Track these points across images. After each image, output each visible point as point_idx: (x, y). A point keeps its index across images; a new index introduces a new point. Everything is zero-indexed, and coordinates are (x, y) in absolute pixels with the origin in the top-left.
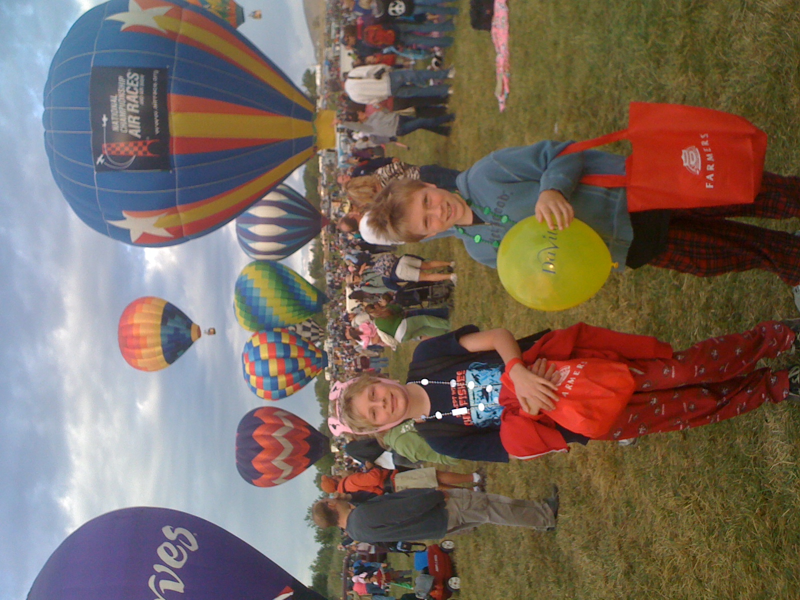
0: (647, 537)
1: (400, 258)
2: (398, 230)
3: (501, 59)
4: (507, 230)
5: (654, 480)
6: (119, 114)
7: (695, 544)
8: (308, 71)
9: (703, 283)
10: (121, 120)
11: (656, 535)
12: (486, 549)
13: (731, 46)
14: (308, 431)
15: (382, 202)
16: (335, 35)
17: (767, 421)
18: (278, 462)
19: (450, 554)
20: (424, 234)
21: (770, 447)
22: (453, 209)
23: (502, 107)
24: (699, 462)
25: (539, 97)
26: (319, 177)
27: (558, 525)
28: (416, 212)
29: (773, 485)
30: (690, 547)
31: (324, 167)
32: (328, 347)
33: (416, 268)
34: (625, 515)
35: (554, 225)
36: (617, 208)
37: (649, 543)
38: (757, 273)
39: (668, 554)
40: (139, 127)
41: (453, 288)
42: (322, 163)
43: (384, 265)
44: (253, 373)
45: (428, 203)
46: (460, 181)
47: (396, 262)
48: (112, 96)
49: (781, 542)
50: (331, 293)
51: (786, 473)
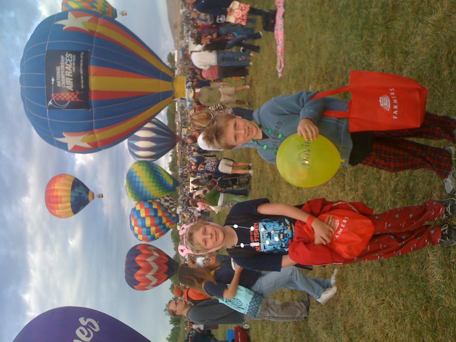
0: (360, 323)
1: (221, 159)
2: (220, 142)
3: (280, 48)
4: (281, 142)
5: (364, 290)
6: (61, 77)
7: (388, 327)
8: (170, 54)
9: (393, 177)
10: (62, 80)
11: (365, 322)
12: (268, 329)
13: (409, 42)
14: (167, 259)
15: (211, 126)
16: (186, 33)
17: (428, 256)
18: (149, 276)
19: (247, 332)
20: (235, 144)
21: (430, 271)
22: (251, 131)
23: (280, 75)
24: (390, 279)
25: (301, 69)
26: (175, 113)
27: (309, 315)
28: (230, 132)
29: (432, 293)
30: (385, 329)
31: (179, 108)
32: (179, 211)
33: (230, 166)
34: (347, 310)
35: (308, 138)
36: (343, 130)
37: (361, 326)
38: (424, 171)
39: (372, 333)
40: (72, 85)
41: (250, 178)
42: (178, 106)
43: (212, 164)
44: (136, 225)
45: (237, 126)
46: (255, 115)
47: (218, 162)
48: (57, 67)
49: (437, 326)
50: (181, 180)
51: (439, 286)
